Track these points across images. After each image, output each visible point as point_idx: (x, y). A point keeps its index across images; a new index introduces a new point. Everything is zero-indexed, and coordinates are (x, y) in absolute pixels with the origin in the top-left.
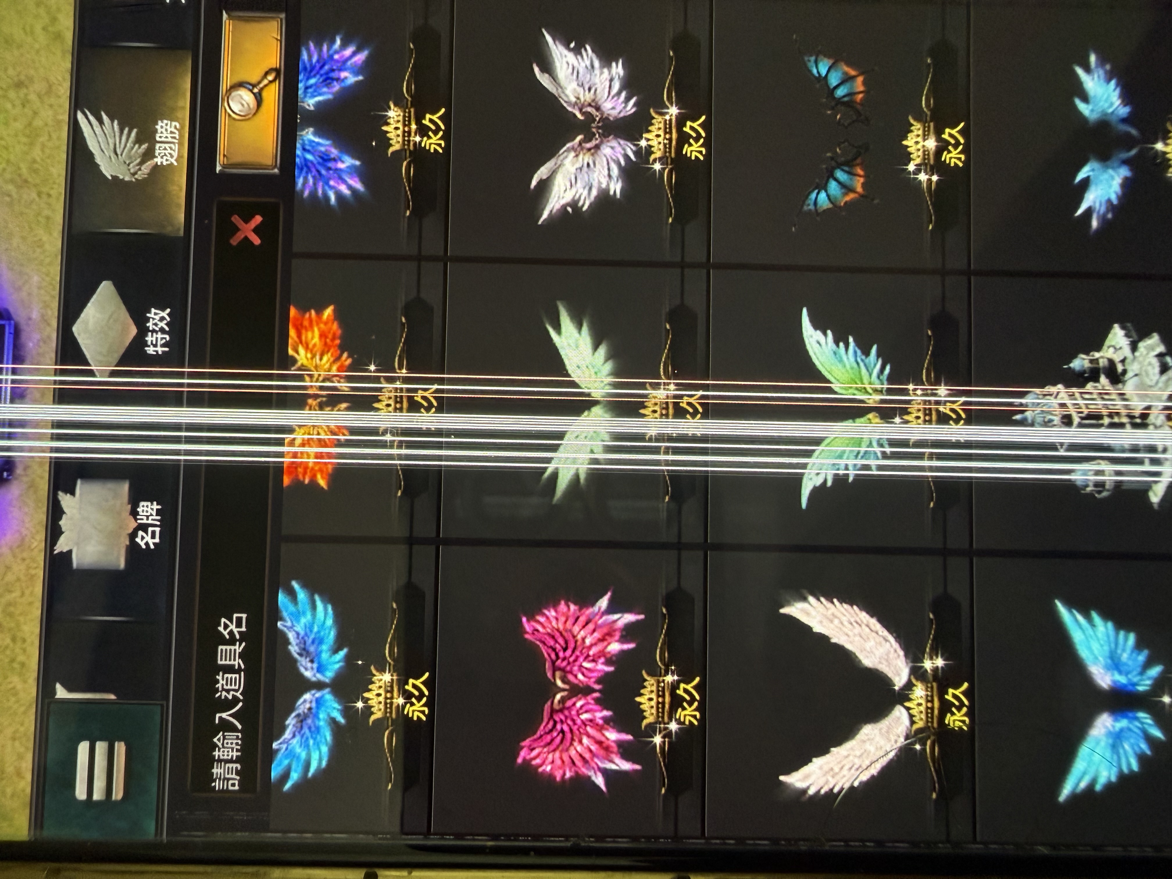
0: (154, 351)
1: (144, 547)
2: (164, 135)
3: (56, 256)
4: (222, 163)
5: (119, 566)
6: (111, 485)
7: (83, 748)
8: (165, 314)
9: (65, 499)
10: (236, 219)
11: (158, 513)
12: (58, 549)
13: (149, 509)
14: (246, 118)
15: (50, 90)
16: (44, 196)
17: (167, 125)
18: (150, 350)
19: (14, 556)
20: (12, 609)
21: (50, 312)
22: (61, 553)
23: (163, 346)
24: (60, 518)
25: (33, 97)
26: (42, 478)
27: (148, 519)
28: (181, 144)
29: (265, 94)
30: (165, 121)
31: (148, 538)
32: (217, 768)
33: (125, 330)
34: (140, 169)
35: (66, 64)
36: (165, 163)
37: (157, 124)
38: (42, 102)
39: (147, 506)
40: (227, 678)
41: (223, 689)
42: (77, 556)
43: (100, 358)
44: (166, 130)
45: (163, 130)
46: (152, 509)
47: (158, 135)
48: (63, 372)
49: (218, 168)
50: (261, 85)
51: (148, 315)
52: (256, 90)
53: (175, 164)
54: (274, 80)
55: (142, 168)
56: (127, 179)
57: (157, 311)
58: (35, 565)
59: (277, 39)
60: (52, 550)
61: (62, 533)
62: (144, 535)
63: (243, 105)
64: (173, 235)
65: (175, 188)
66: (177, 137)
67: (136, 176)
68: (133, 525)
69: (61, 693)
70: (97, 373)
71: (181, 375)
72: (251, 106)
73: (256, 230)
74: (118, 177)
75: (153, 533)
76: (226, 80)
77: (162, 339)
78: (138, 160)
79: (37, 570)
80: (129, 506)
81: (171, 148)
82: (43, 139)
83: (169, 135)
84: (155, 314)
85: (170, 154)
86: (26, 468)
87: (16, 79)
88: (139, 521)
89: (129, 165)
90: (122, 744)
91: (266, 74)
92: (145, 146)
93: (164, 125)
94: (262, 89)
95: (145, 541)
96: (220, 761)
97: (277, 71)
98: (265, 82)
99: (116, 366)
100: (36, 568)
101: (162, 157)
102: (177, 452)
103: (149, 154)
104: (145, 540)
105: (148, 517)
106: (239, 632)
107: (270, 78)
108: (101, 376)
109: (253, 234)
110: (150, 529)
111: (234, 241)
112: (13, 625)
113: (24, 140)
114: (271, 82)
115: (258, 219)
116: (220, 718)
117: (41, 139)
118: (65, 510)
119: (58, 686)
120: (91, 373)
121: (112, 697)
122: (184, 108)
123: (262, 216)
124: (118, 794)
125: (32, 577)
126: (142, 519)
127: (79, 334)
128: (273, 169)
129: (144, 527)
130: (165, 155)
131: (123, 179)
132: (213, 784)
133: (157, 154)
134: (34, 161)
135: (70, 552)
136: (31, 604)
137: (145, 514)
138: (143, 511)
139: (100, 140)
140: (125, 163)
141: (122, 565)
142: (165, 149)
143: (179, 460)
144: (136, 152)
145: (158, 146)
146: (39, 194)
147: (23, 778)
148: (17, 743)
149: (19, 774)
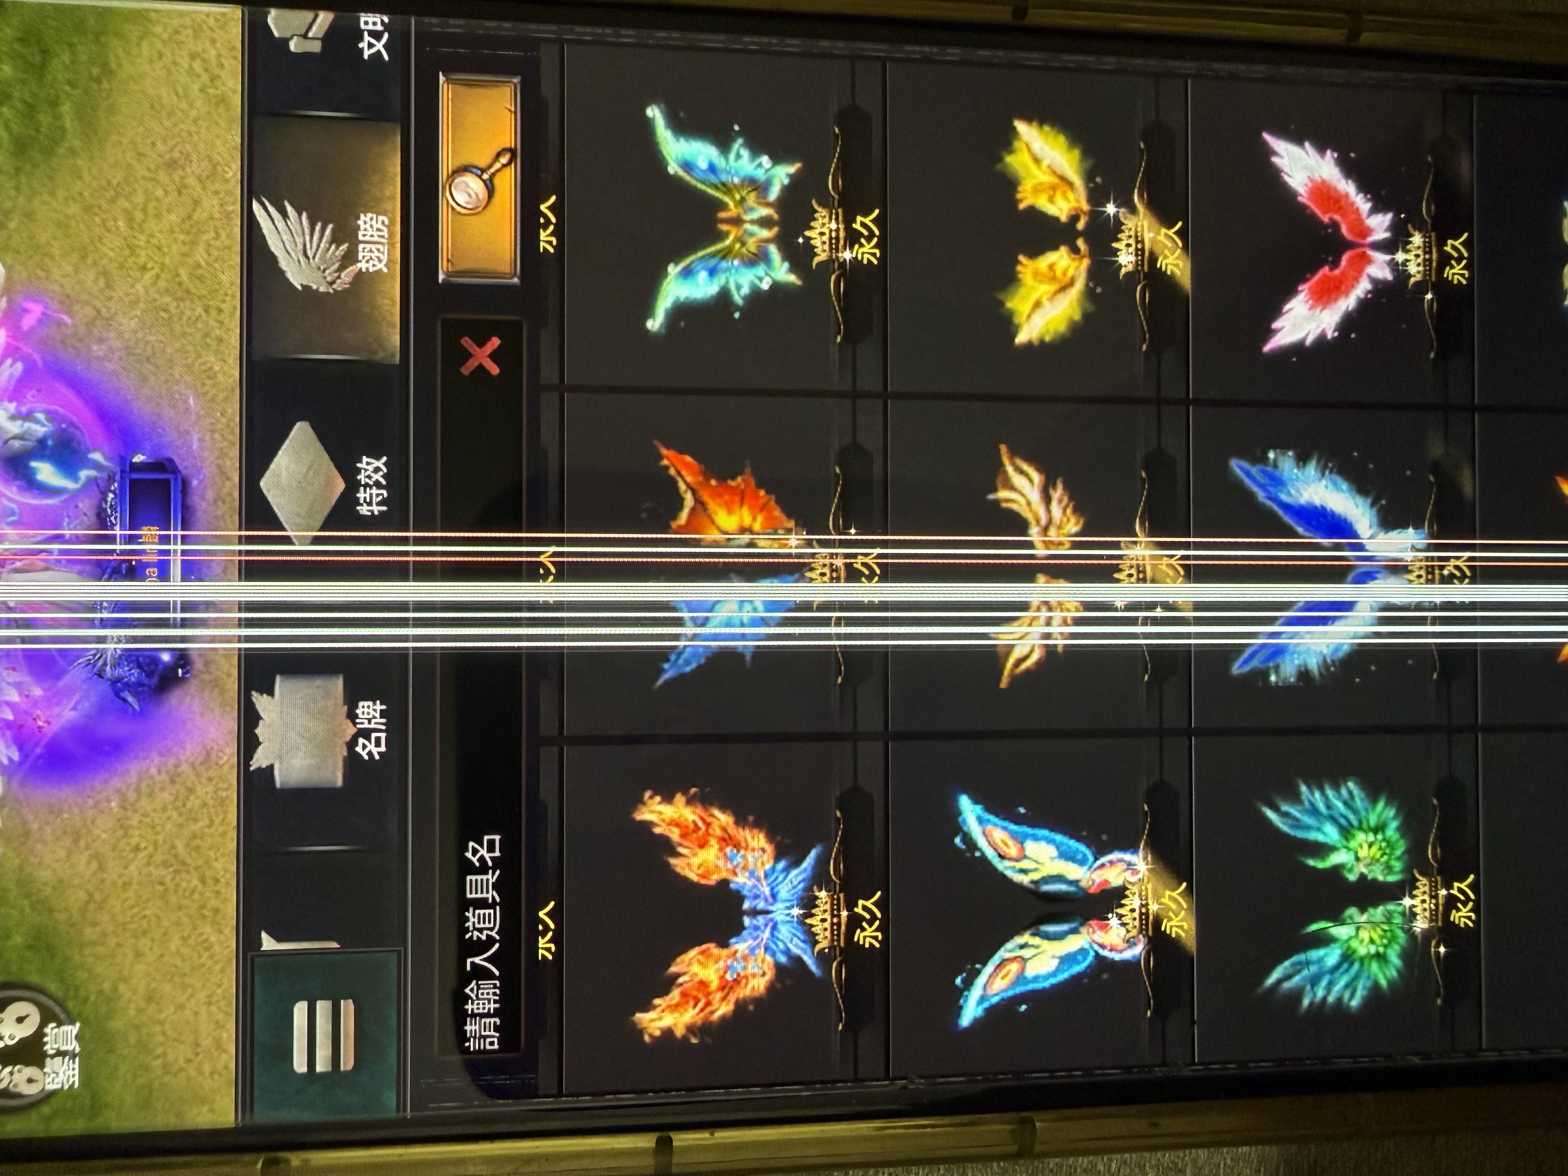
0: (368, 511)
1: (366, 758)
2: (369, 233)
3: (233, 390)
4: (445, 269)
5: (336, 782)
6: (319, 682)
7: (300, 1010)
8: (380, 463)
9: (261, 701)
10: (467, 342)
11: (383, 714)
12: (254, 765)
13: (372, 712)
14: (474, 212)
15: (214, 172)
16: (214, 312)
17: (371, 219)
18: (364, 510)
19: (198, 776)
20: (196, 842)
21: (228, 463)
22: (259, 769)
23: (378, 504)
24: (256, 725)
25: (191, 181)
26: (229, 675)
27: (370, 722)
28: (391, 245)
29: (497, 181)
30: (370, 215)
31: (371, 747)
32: (471, 1024)
33: (329, 484)
34: (339, 277)
35: (235, 136)
36: (371, 270)
37: (359, 218)
38: (204, 188)
39: (369, 707)
40: (479, 915)
41: (475, 929)
42: (280, 772)
43: (298, 520)
44: (371, 226)
45: (368, 226)
46: (375, 710)
47: (360, 234)
48: (250, 540)
49: (441, 277)
50: (492, 170)
51: (359, 465)
52: (486, 176)
53: (385, 270)
54: (509, 164)
55: (343, 275)
56: (322, 289)
57: (369, 460)
58: (226, 786)
59: (510, 110)
60: (247, 765)
61: (260, 744)
62: (366, 743)
63: (470, 195)
64: (386, 362)
65: (387, 302)
66: (386, 236)
67: (334, 286)
68: (351, 730)
69: (268, 943)
70: (295, 540)
71: (405, 541)
72: (481, 197)
73: (493, 356)
74: (310, 287)
75: (378, 740)
76: (446, 163)
77: (378, 495)
78: (336, 266)
79: (229, 792)
80: (346, 707)
81: (378, 250)
82: (210, 235)
83: (375, 234)
84: (368, 464)
85: (378, 258)
86: (207, 664)
87: (167, 156)
88: (358, 726)
89: (324, 271)
90: (350, 1001)
91: (499, 155)
92: (344, 247)
93: (368, 219)
94: (493, 175)
96: (474, 1015)
97: (513, 152)
98: (497, 166)
99: (320, 530)
100: (227, 789)
101: (367, 262)
102: (405, 638)
103: (350, 258)
104: (368, 749)
105: (370, 721)
106: (491, 858)
107: (504, 160)
108: (301, 544)
109: (489, 359)
110: (374, 735)
111: (466, 370)
112: (200, 862)
113: (182, 237)
114: (504, 166)
115: (496, 342)
116: (472, 963)
117: (205, 237)
118: (262, 714)
119: (264, 935)
120: (287, 540)
121: (335, 945)
122: (393, 198)
123: (499, 338)
124: (347, 1062)
125: (223, 801)
126: (362, 723)
127: (268, 491)
128: (511, 278)
129: (366, 734)
130: (371, 258)
131: (317, 290)
132: (467, 1044)
133: (360, 258)
134: (198, 266)
135: (271, 768)
136: (223, 834)
137: (366, 716)
138: (363, 713)
139: (285, 238)
140: (319, 268)
141: (339, 782)
142: (371, 251)
143: (407, 649)
144: (333, 253)
145: (361, 246)
146: (206, 311)
147: (225, 1051)
148: (213, 1009)
149: (218, 1045)
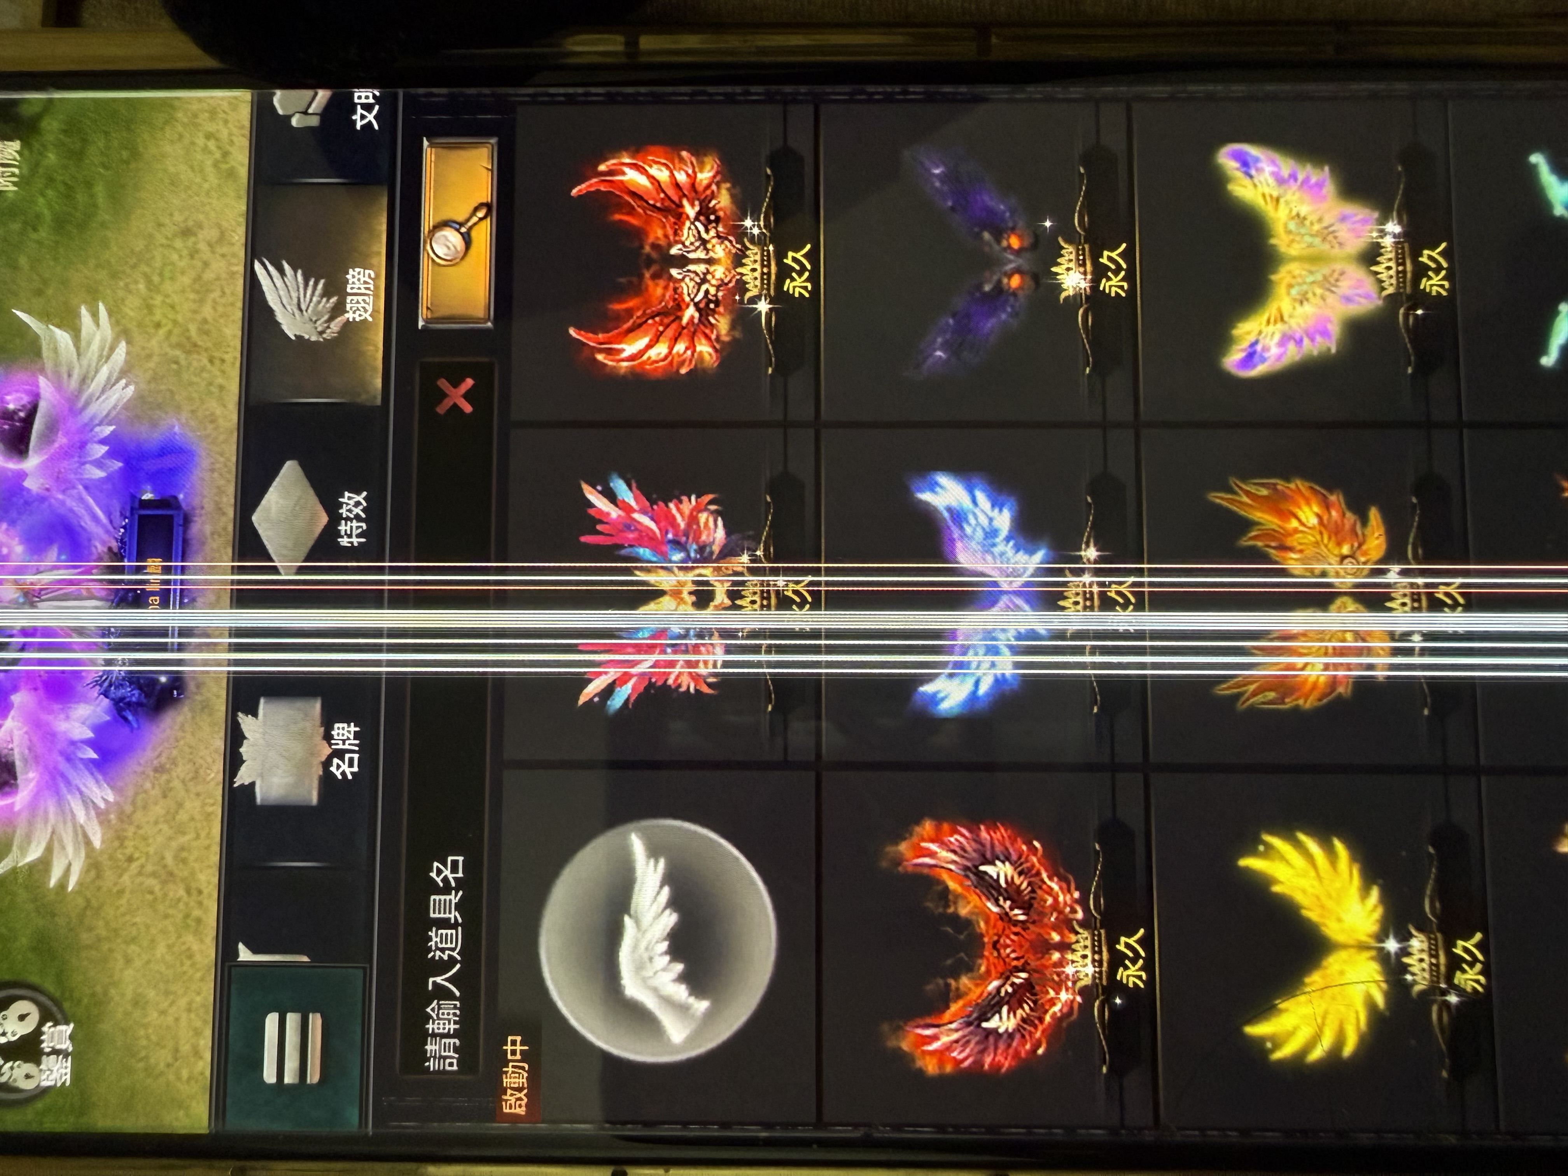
0: (349, 542)
1: (340, 777)
2: (356, 286)
3: (232, 432)
4: (425, 317)
5: (311, 800)
6: (300, 704)
7: (271, 1021)
8: (360, 498)
9: (246, 722)
10: (443, 383)
11: (357, 735)
12: (238, 782)
13: (346, 734)
14: (452, 263)
15: (222, 238)
16: (217, 362)
17: (359, 273)
18: (344, 542)
19: (187, 791)
20: (184, 854)
21: (225, 499)
22: (242, 785)
23: (358, 536)
24: (241, 745)
25: (202, 246)
26: (218, 697)
27: (344, 744)
28: (376, 296)
29: (474, 234)
30: (357, 270)
31: (345, 767)
32: (431, 1044)
33: (313, 517)
34: (328, 327)
35: (242, 206)
36: (358, 319)
37: (348, 273)
38: (213, 252)
39: (343, 729)
40: (442, 934)
41: (437, 948)
42: (261, 789)
43: (285, 552)
44: (359, 280)
45: (355, 280)
46: (349, 732)
47: (349, 286)
48: (242, 570)
49: (421, 324)
50: (470, 224)
51: (341, 500)
52: (463, 230)
53: (370, 319)
54: (485, 218)
55: (331, 326)
56: (313, 339)
57: (351, 495)
58: (211, 801)
59: (487, 169)
60: (232, 782)
61: (243, 762)
62: (340, 763)
63: (449, 248)
64: (368, 404)
65: (371, 348)
66: (372, 288)
67: (325, 336)
68: (327, 751)
69: (245, 954)
70: (281, 571)
71: (380, 570)
72: (459, 249)
73: (467, 396)
74: (303, 337)
75: (351, 761)
76: (428, 218)
77: (358, 528)
78: (326, 317)
79: (215, 807)
80: (323, 729)
81: (364, 301)
82: (216, 294)
83: (362, 286)
84: (350, 498)
85: (364, 308)
86: (198, 686)
87: (182, 225)
88: (333, 747)
89: (315, 322)
90: (318, 1015)
91: (476, 209)
92: (334, 299)
93: (356, 274)
94: (471, 228)
95: (341, 770)
96: (434, 1035)
97: (488, 206)
98: (475, 219)
99: (304, 561)
100: (213, 805)
101: (354, 312)
102: (377, 663)
103: (339, 309)
104: (343, 769)
105: (344, 741)
106: (454, 878)
107: (481, 214)
108: (286, 574)
109: (463, 400)
110: (347, 756)
111: (441, 409)
112: (186, 874)
113: (192, 296)
114: (481, 219)
115: (470, 382)
116: (434, 983)
117: (212, 296)
118: (247, 734)
119: (241, 947)
120: (275, 570)
121: (305, 959)
122: (379, 253)
123: (473, 379)
124: (314, 1076)
125: (208, 816)
126: (337, 744)
127: (260, 525)
128: (485, 322)
129: (340, 754)
130: (358, 309)
131: (308, 340)
132: (427, 1064)
133: (348, 308)
134: (205, 321)
135: (253, 784)
136: (208, 847)
137: (341, 737)
138: (338, 734)
139: (282, 293)
140: (311, 320)
141: (314, 799)
142: (358, 302)
143: (380, 673)
144: (324, 306)
145: (349, 298)
146: (211, 361)
147: (201, 1058)
148: (193, 1016)
149: (197, 1053)
